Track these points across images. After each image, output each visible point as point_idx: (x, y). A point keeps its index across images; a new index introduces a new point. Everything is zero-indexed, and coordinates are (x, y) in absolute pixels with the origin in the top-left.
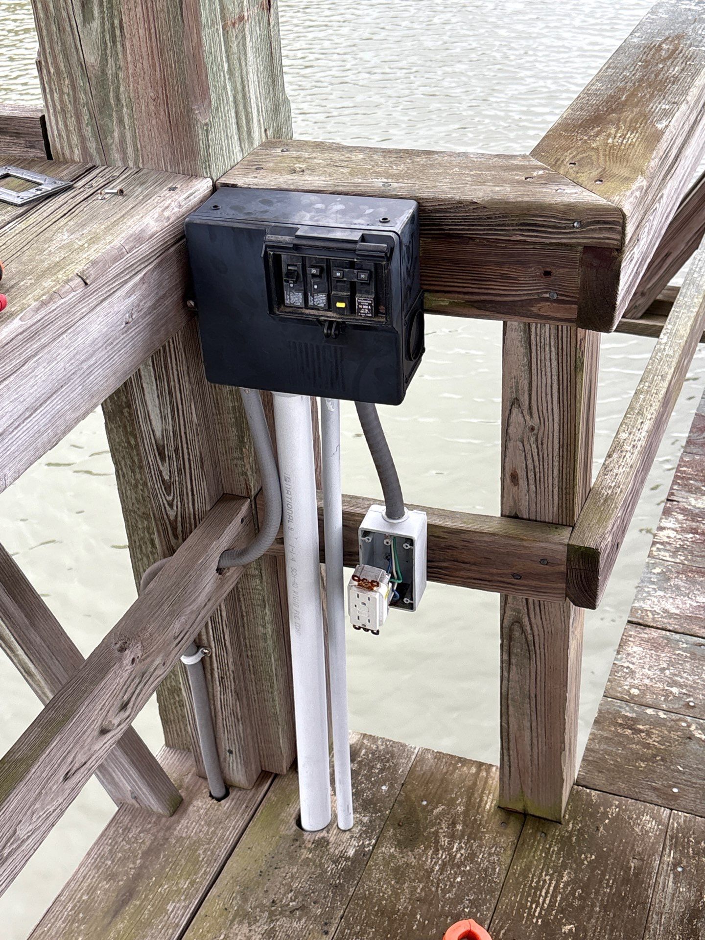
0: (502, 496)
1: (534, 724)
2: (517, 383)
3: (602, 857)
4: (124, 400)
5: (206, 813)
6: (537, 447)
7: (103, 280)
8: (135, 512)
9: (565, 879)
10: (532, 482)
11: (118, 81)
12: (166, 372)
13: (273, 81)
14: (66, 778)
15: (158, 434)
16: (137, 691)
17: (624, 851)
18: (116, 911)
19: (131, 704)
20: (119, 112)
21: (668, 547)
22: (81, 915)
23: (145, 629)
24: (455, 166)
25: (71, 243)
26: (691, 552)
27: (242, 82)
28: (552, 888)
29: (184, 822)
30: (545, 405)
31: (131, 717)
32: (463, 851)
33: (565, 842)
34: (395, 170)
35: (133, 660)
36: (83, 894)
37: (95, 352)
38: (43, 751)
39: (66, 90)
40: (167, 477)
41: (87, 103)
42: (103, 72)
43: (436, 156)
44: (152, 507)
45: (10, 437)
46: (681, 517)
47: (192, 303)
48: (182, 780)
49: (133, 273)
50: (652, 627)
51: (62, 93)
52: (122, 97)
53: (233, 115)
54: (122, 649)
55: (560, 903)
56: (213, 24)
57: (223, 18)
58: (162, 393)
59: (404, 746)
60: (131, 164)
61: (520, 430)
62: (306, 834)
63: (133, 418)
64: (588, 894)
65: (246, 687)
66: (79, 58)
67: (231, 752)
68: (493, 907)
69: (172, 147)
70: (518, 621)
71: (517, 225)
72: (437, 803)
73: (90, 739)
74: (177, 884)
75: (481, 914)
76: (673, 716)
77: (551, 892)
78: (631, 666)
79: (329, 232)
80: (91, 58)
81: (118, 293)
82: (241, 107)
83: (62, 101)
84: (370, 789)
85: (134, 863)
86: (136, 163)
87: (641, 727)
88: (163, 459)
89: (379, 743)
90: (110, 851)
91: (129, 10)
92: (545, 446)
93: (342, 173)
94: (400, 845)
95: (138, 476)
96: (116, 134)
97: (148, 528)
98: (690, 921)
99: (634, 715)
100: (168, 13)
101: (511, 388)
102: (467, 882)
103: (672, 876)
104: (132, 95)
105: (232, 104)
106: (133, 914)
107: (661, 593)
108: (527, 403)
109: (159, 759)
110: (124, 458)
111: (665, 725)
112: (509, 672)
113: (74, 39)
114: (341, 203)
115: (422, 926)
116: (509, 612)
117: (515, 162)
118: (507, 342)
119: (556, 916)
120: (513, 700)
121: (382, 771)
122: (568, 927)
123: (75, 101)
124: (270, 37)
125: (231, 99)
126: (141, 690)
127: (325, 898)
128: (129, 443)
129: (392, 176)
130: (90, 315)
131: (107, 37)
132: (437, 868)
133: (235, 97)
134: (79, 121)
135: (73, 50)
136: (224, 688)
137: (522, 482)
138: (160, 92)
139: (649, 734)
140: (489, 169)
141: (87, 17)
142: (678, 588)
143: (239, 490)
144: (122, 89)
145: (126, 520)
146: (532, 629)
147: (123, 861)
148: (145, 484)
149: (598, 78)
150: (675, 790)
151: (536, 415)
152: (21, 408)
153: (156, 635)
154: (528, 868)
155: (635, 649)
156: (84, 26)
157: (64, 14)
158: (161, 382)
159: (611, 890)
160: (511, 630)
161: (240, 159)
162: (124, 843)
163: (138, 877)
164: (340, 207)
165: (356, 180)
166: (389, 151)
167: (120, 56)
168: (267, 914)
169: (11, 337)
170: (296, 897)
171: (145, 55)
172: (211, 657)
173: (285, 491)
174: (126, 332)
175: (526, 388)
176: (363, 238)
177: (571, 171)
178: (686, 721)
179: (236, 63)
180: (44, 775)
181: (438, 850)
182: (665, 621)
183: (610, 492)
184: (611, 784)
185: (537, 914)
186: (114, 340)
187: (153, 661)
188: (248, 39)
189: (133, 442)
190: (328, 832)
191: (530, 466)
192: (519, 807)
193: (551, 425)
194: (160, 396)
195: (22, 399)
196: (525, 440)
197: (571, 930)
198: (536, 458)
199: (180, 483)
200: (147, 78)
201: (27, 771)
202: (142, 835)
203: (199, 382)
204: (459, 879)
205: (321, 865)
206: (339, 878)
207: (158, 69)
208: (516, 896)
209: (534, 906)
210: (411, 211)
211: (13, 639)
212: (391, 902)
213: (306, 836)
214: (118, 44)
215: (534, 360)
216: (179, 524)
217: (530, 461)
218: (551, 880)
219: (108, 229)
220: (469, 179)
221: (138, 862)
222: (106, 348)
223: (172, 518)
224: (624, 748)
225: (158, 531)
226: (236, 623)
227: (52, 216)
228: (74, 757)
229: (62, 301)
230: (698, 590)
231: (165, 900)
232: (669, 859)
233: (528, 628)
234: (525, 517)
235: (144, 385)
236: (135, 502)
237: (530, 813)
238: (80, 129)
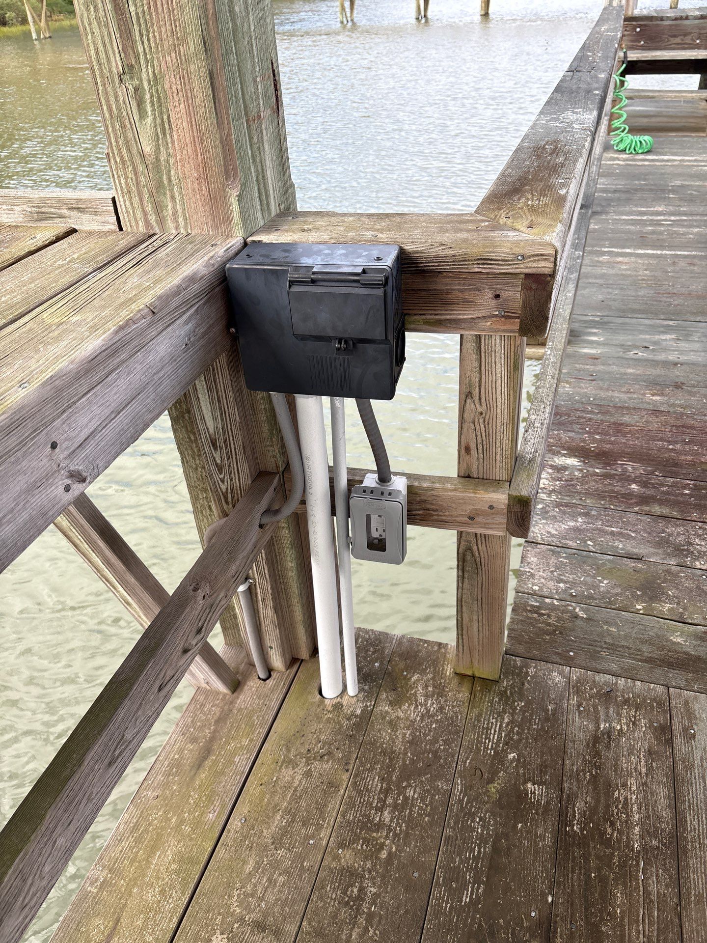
0: (459, 463)
1: (480, 617)
2: (471, 381)
3: (529, 703)
4: (184, 407)
5: (257, 691)
6: (485, 427)
7: (167, 310)
8: (196, 487)
9: (506, 720)
10: (480, 452)
11: (169, 165)
12: (215, 385)
13: (283, 169)
14: (160, 689)
15: (211, 431)
16: (208, 619)
17: (543, 698)
18: (199, 765)
19: (204, 629)
20: (171, 190)
21: (545, 491)
22: (174, 770)
23: (211, 573)
24: (423, 222)
25: (141, 284)
26: (560, 493)
27: (262, 166)
28: (498, 728)
29: (242, 697)
30: (491, 395)
31: (204, 638)
32: (435, 706)
33: (502, 694)
34: (378, 226)
35: (204, 597)
36: (175, 754)
37: (163, 367)
38: (142, 672)
39: (130, 175)
40: (219, 462)
41: (147, 185)
42: (158, 159)
43: (407, 217)
44: (209, 483)
45: (100, 434)
46: (550, 471)
47: (233, 330)
48: (238, 668)
49: (189, 306)
50: (542, 544)
51: (127, 178)
52: (173, 178)
53: (257, 191)
54: (196, 590)
55: (505, 738)
56: (239, 118)
57: (246, 114)
58: (212, 400)
59: (387, 634)
60: (182, 231)
61: (472, 415)
62: (326, 700)
63: (192, 422)
64: (523, 730)
65: (280, 603)
66: (138, 149)
67: (271, 648)
68: (459, 743)
69: (212, 215)
70: (469, 549)
71: (475, 260)
72: (414, 673)
73: (176, 658)
74: (241, 742)
75: (452, 750)
76: (563, 603)
77: (497, 730)
78: (531, 570)
79: (338, 268)
80: (148, 149)
81: (179, 322)
82: (262, 186)
83: (127, 184)
84: (367, 666)
85: (210, 729)
86: (186, 229)
87: (543, 612)
88: (215, 449)
89: (370, 633)
90: (192, 721)
91: (175, 106)
92: (490, 425)
93: (340, 230)
94: (391, 704)
95: (198, 462)
96: (169, 208)
97: (206, 498)
98: (594, 745)
99: (537, 604)
100: (205, 107)
101: (466, 385)
102: (440, 727)
103: (577, 713)
104: (180, 176)
105: (255, 182)
106: (211, 766)
107: (543, 521)
108: (478, 395)
109: (220, 654)
110: (186, 449)
111: (559, 610)
112: (463, 584)
113: (133, 133)
114: (342, 249)
115: (413, 761)
116: (463, 543)
117: (466, 218)
118: (464, 351)
119: (503, 748)
120: (465, 602)
121: (374, 653)
122: (512, 755)
123: (137, 183)
124: (279, 135)
125: (255, 179)
126: (211, 618)
127: (344, 745)
128: (190, 438)
129: (378, 230)
130: (158, 337)
131: (159, 130)
132: (418, 719)
133: (257, 177)
134: (141, 200)
135: (133, 142)
136: (266, 606)
137: (473, 452)
138: (202, 173)
139: (549, 616)
140: (448, 223)
141: (142, 115)
142: (555, 517)
143: (271, 467)
144: (172, 172)
145: (190, 493)
146: (479, 554)
147: (201, 728)
148: (203, 467)
149: (508, 166)
150: (571, 654)
151: (484, 403)
152: (107, 412)
153: (219, 576)
154: (480, 715)
155: (532, 559)
156: (140, 122)
157: (125, 114)
158: (211, 392)
159: (538, 726)
160: (464, 555)
161: (262, 224)
162: (201, 715)
163: (212, 739)
164: (343, 251)
165: (351, 234)
166: (372, 215)
167: (170, 145)
168: (304, 759)
169: (96, 354)
170: (324, 746)
171: (188, 143)
172: (255, 585)
173: (306, 467)
174: (186, 352)
175: (477, 384)
176: (364, 272)
177: (508, 222)
178: (572, 606)
179: (257, 150)
180: (144, 689)
181: (417, 706)
182: (550, 539)
183: (531, 456)
184: (528, 652)
185: (490, 747)
186: (177, 357)
187: (218, 595)
188: (264, 134)
189: (193, 438)
190: (341, 698)
191: (480, 441)
192: (470, 673)
193: (495, 410)
194: (212, 403)
195: (107, 404)
196: (476, 421)
197: (514, 757)
198: (484, 434)
199: (229, 465)
200: (191, 162)
201: (130, 689)
202: (213, 708)
203: (240, 391)
204: (434, 726)
205: (339, 722)
206: (352, 731)
207: (199, 154)
208: (474, 735)
209: (487, 741)
210: (396, 252)
211: (115, 580)
212: (390, 745)
213: (327, 702)
214: (168, 135)
215: (483, 363)
216: (229, 495)
217: (479, 437)
218: (496, 722)
219: (168, 273)
220: (435, 229)
221: (212, 728)
222: (171, 364)
223: (224, 490)
224: (534, 627)
225: (214, 500)
226: (272, 561)
227: (124, 268)
228: (165, 673)
229: (136, 326)
230: (568, 518)
231: (233, 754)
232: (574, 701)
233: (477, 553)
234: (475, 476)
235: (200, 396)
236: (196, 480)
237: (477, 675)
238: (142, 206)
